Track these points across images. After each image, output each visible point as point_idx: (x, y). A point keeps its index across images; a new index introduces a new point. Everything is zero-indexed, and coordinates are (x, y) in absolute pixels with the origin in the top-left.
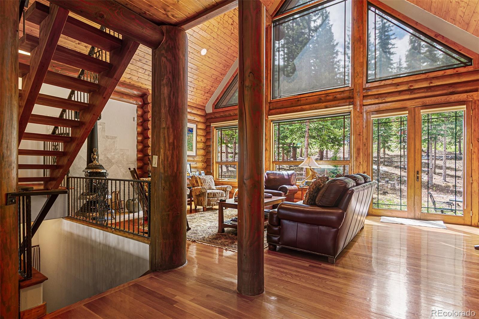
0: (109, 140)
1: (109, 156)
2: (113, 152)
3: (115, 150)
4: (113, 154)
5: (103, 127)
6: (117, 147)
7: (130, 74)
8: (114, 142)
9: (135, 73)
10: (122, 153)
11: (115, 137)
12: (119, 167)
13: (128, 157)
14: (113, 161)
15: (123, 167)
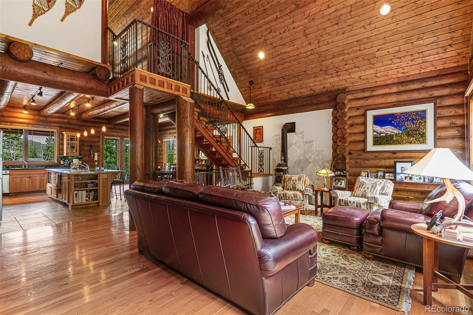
0: (307, 144)
1: (307, 157)
2: (311, 153)
3: (312, 151)
4: (310, 155)
5: (303, 135)
6: (313, 149)
7: (321, 84)
8: (311, 145)
9: (325, 82)
10: (318, 153)
11: (312, 141)
12: (315, 165)
13: (323, 157)
14: (310, 160)
15: (318, 165)
